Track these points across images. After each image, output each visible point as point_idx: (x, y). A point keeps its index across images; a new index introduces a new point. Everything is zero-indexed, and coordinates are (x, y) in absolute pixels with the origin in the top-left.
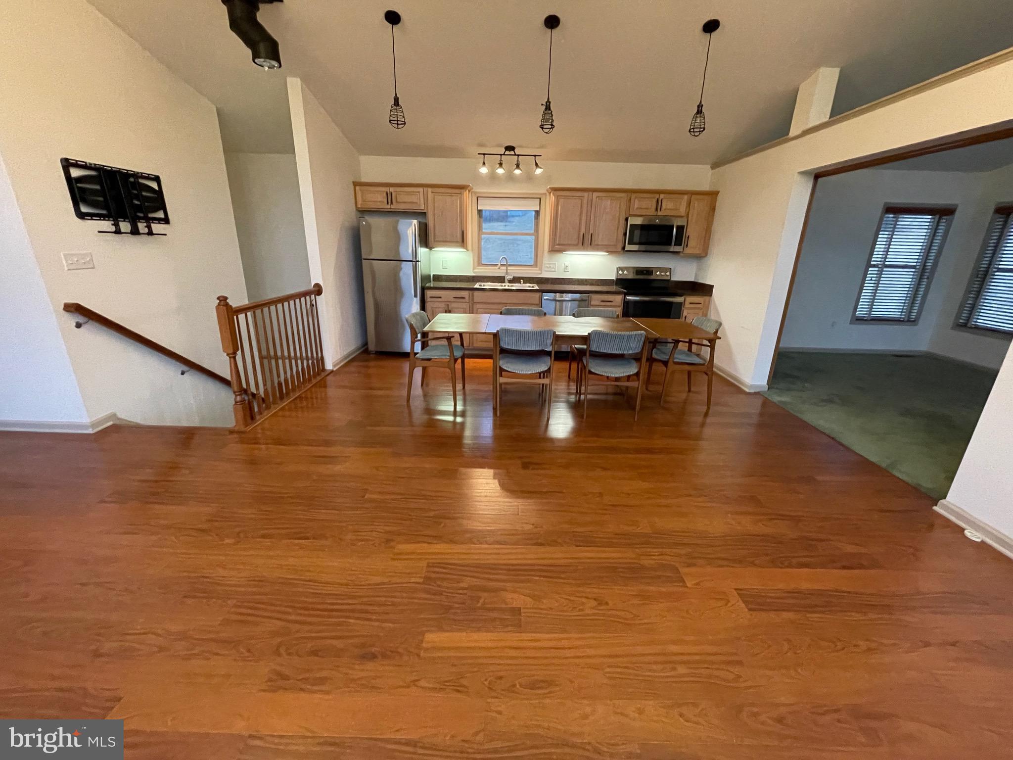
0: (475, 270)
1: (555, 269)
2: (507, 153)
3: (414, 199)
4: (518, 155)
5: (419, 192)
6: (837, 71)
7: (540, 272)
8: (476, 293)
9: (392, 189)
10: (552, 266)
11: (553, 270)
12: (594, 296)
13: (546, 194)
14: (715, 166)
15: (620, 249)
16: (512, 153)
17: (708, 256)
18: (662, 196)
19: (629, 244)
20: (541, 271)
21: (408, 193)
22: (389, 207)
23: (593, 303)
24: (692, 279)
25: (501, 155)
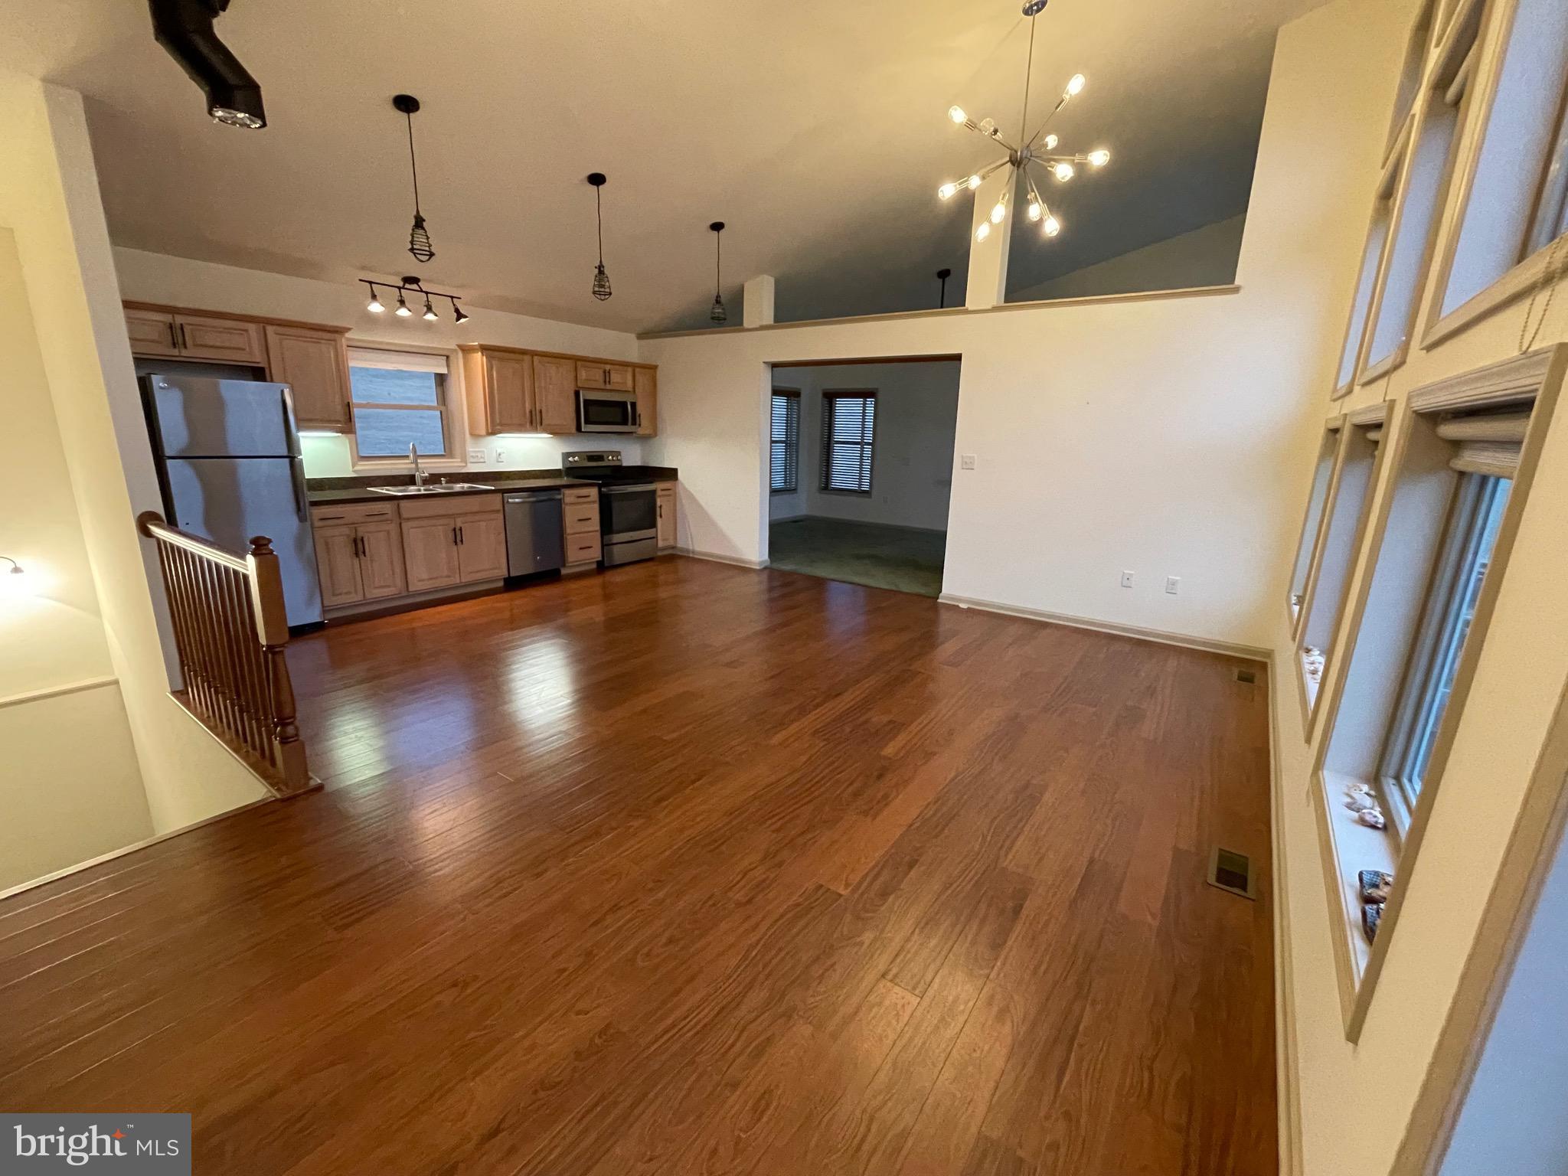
0: (356, 468)
1: (484, 458)
2: (407, 286)
3: (237, 340)
4: (427, 293)
5: (246, 331)
6: (772, 280)
7: (464, 464)
8: (403, 504)
9: (179, 319)
10: (479, 455)
11: (482, 460)
12: (567, 492)
13: (455, 350)
14: (643, 336)
15: (574, 430)
16: (415, 287)
17: (658, 437)
18: (608, 367)
19: (586, 422)
20: (466, 463)
21: (228, 330)
22: (176, 352)
23: (567, 500)
24: (639, 464)
25: (399, 288)
